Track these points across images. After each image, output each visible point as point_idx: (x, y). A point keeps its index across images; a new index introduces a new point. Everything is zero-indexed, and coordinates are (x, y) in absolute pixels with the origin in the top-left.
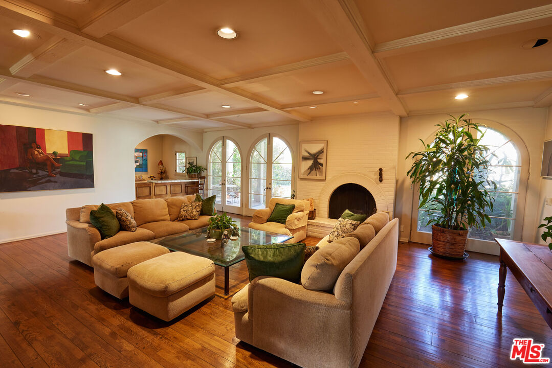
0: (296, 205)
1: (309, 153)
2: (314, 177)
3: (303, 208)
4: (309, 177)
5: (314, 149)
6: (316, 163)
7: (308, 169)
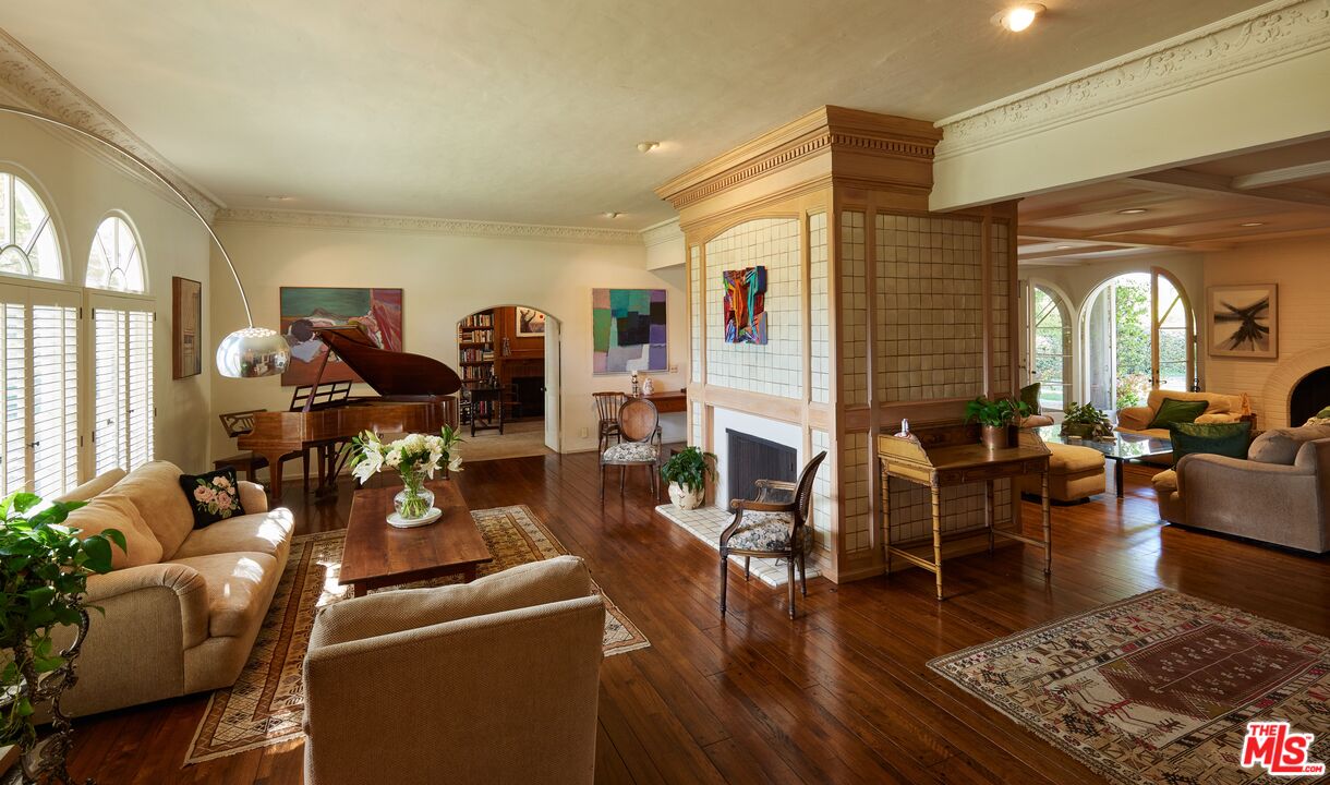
0: (1210, 402)
1: (1231, 308)
2: (1247, 353)
3: (1227, 407)
4: (1235, 353)
5: (1246, 298)
6: (1251, 327)
7: (1232, 338)
